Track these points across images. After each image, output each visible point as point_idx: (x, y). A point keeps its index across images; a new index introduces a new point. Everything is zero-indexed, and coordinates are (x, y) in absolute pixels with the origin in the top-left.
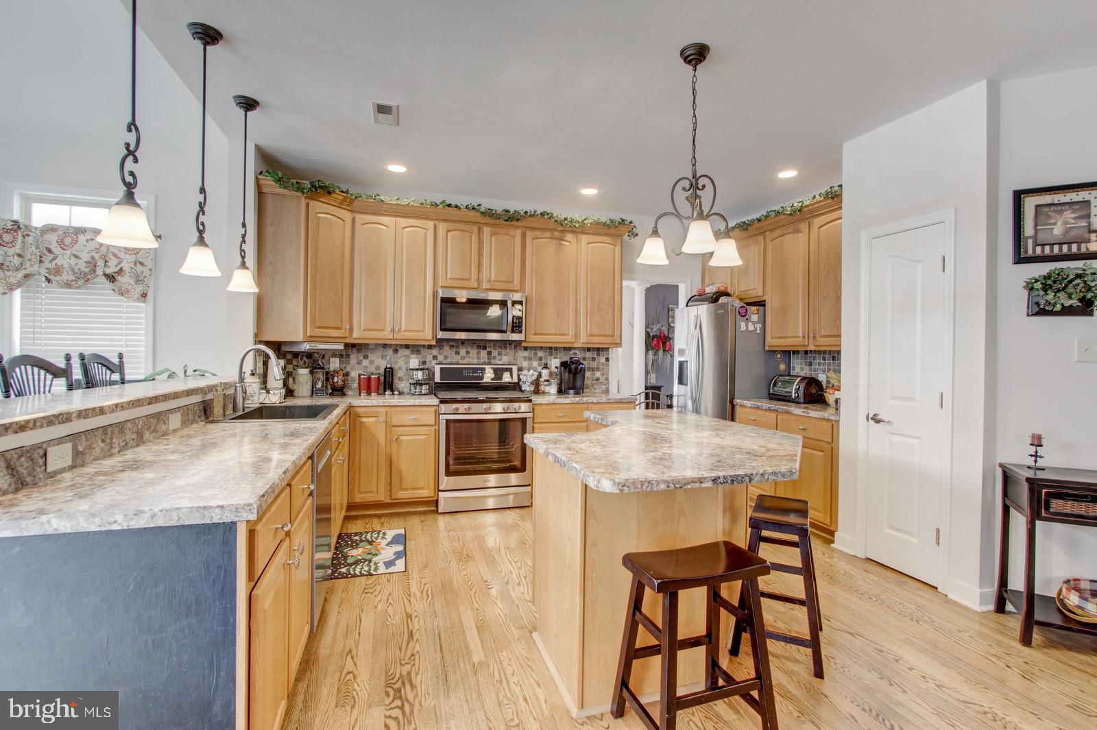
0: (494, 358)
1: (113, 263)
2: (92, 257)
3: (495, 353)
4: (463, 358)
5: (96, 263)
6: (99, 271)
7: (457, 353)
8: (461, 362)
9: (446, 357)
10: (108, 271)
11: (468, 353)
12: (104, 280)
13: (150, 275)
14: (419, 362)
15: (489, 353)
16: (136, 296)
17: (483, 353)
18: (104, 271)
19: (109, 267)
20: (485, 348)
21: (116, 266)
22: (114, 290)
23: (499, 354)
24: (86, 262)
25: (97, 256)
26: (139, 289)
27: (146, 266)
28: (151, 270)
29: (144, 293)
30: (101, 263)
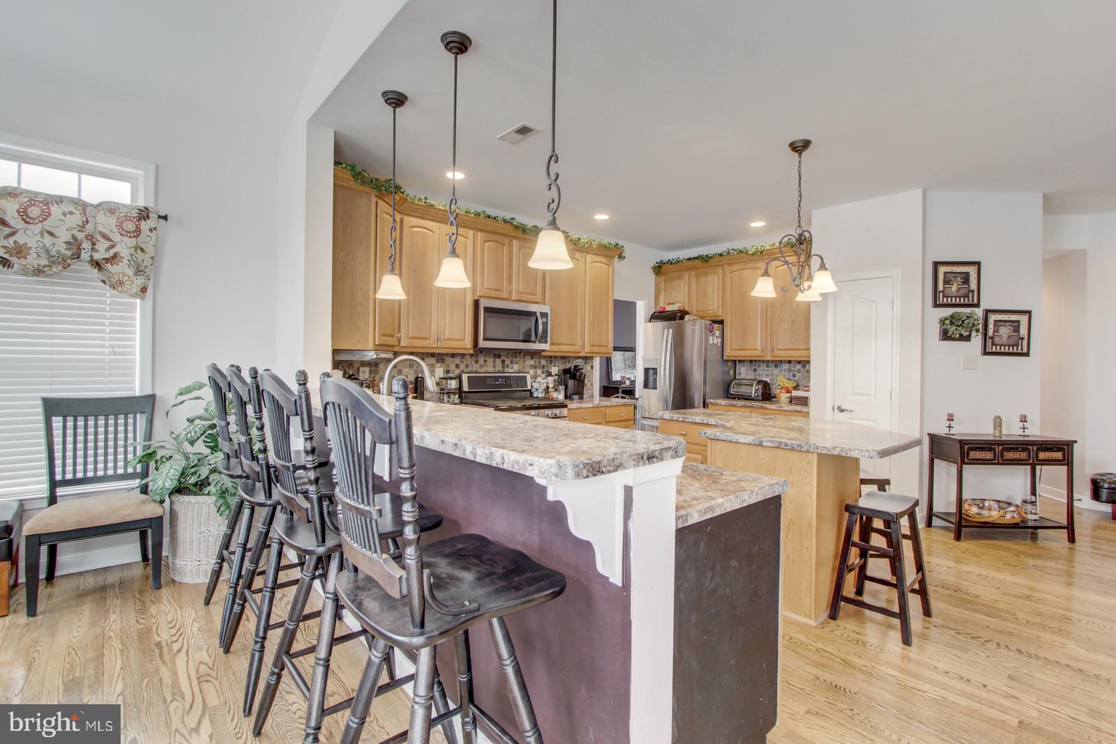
0: (507, 366)
1: (102, 245)
2: (74, 237)
3: (508, 362)
4: (481, 367)
5: (80, 245)
6: (85, 256)
7: (477, 362)
8: (479, 370)
9: (467, 366)
10: (97, 256)
11: (485, 361)
12: (88, 268)
13: (152, 265)
14: (444, 371)
15: (503, 362)
16: (134, 290)
17: (498, 362)
18: (91, 256)
19: (97, 251)
20: (499, 357)
21: (108, 249)
22: (104, 282)
23: (512, 363)
24: (68, 243)
25: (80, 236)
26: (139, 282)
27: (147, 253)
28: (152, 258)
29: (144, 288)
30: (86, 245)
